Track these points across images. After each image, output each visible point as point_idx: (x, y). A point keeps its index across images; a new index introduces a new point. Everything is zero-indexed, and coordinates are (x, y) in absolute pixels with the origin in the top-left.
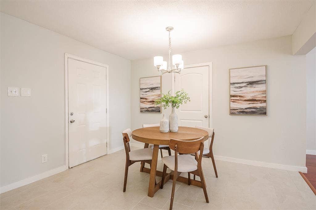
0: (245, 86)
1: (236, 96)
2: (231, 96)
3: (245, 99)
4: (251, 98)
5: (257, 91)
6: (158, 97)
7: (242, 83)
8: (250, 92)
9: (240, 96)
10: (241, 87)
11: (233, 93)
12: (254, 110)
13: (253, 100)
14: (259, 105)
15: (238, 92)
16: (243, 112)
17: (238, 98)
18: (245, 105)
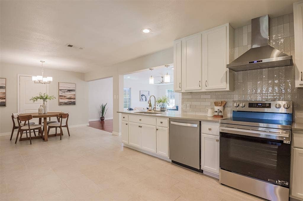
0: (66, 92)
1: (63, 96)
2: (60, 96)
3: (66, 97)
4: (69, 97)
5: (72, 94)
6: (3, 94)
7: (65, 90)
8: (69, 95)
9: (64, 96)
10: (65, 92)
11: (60, 94)
12: (70, 103)
13: (70, 98)
14: (72, 100)
15: (63, 94)
16: (66, 104)
17: (63, 97)
18: (66, 101)
